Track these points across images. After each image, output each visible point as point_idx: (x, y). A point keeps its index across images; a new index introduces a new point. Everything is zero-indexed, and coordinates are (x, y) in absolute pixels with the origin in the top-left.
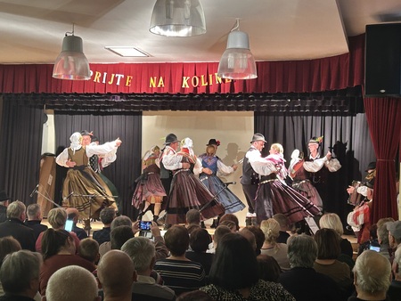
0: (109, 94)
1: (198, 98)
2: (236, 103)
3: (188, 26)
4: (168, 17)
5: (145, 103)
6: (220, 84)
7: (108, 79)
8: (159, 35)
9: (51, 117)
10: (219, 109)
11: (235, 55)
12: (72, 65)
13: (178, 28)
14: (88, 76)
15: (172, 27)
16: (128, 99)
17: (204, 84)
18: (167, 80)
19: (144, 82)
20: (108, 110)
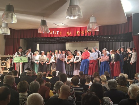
0: (55, 37)
2: (93, 39)
3: (77, 16)
4: (71, 13)
6: (88, 33)
7: (54, 33)
8: (69, 18)
9: (38, 45)
11: (92, 24)
12: (43, 29)
13: (74, 16)
14: (48, 32)
15: (72, 16)
16: (60, 38)
17: (83, 33)
18: (72, 32)
19: (65, 33)
20: (55, 42)
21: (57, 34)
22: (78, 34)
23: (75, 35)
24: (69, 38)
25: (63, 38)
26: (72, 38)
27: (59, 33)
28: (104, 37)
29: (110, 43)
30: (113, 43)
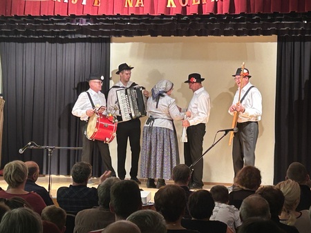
0: (73, 16)
1: (187, 21)
2: (235, 27)
5: (117, 27)
6: (216, 3)
10: (213, 33)
16: (95, 21)
20: (69, 37)
21: (84, 3)
22: (174, 6)
24: (134, 21)
25: (107, 21)
26: (147, 21)
28: (281, 20)
29: (308, 44)
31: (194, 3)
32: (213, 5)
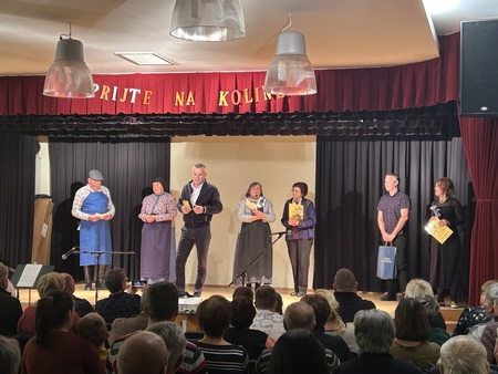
0: (121, 115)
1: (240, 120)
2: (291, 126)
3: (222, 28)
5: (170, 126)
6: (269, 101)
7: (120, 94)
9: (44, 147)
10: (268, 133)
11: (288, 64)
12: (69, 77)
13: (209, 30)
14: (91, 93)
15: (200, 29)
16: (146, 120)
17: (248, 101)
18: (199, 96)
19: (168, 98)
20: (121, 136)
21: (133, 101)
22: (226, 104)
23: (210, 110)
24: (186, 120)
25: (158, 120)
26: (199, 120)
27: (140, 97)
28: (337, 119)
29: (364, 144)
30: (378, 143)
31: (247, 101)
32: (266, 104)
